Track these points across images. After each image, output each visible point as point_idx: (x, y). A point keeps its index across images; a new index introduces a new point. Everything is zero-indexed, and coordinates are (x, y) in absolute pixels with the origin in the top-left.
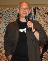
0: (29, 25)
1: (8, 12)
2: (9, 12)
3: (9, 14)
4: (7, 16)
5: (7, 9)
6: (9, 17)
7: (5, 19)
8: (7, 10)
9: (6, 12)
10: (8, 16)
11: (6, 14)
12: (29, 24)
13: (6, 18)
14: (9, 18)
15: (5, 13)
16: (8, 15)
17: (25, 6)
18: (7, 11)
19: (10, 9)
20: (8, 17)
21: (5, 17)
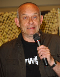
0: (42, 53)
1: (9, 20)
2: (11, 20)
3: (11, 25)
4: (7, 30)
5: (7, 14)
6: (12, 31)
7: (3, 35)
8: (7, 17)
9: (5, 22)
10: (10, 28)
11: (4, 25)
12: (42, 51)
13: (5, 33)
14: (12, 33)
15: (3, 22)
16: (9, 26)
17: (30, 12)
18: (7, 19)
19: (13, 14)
20: (10, 31)
21: (3, 31)
